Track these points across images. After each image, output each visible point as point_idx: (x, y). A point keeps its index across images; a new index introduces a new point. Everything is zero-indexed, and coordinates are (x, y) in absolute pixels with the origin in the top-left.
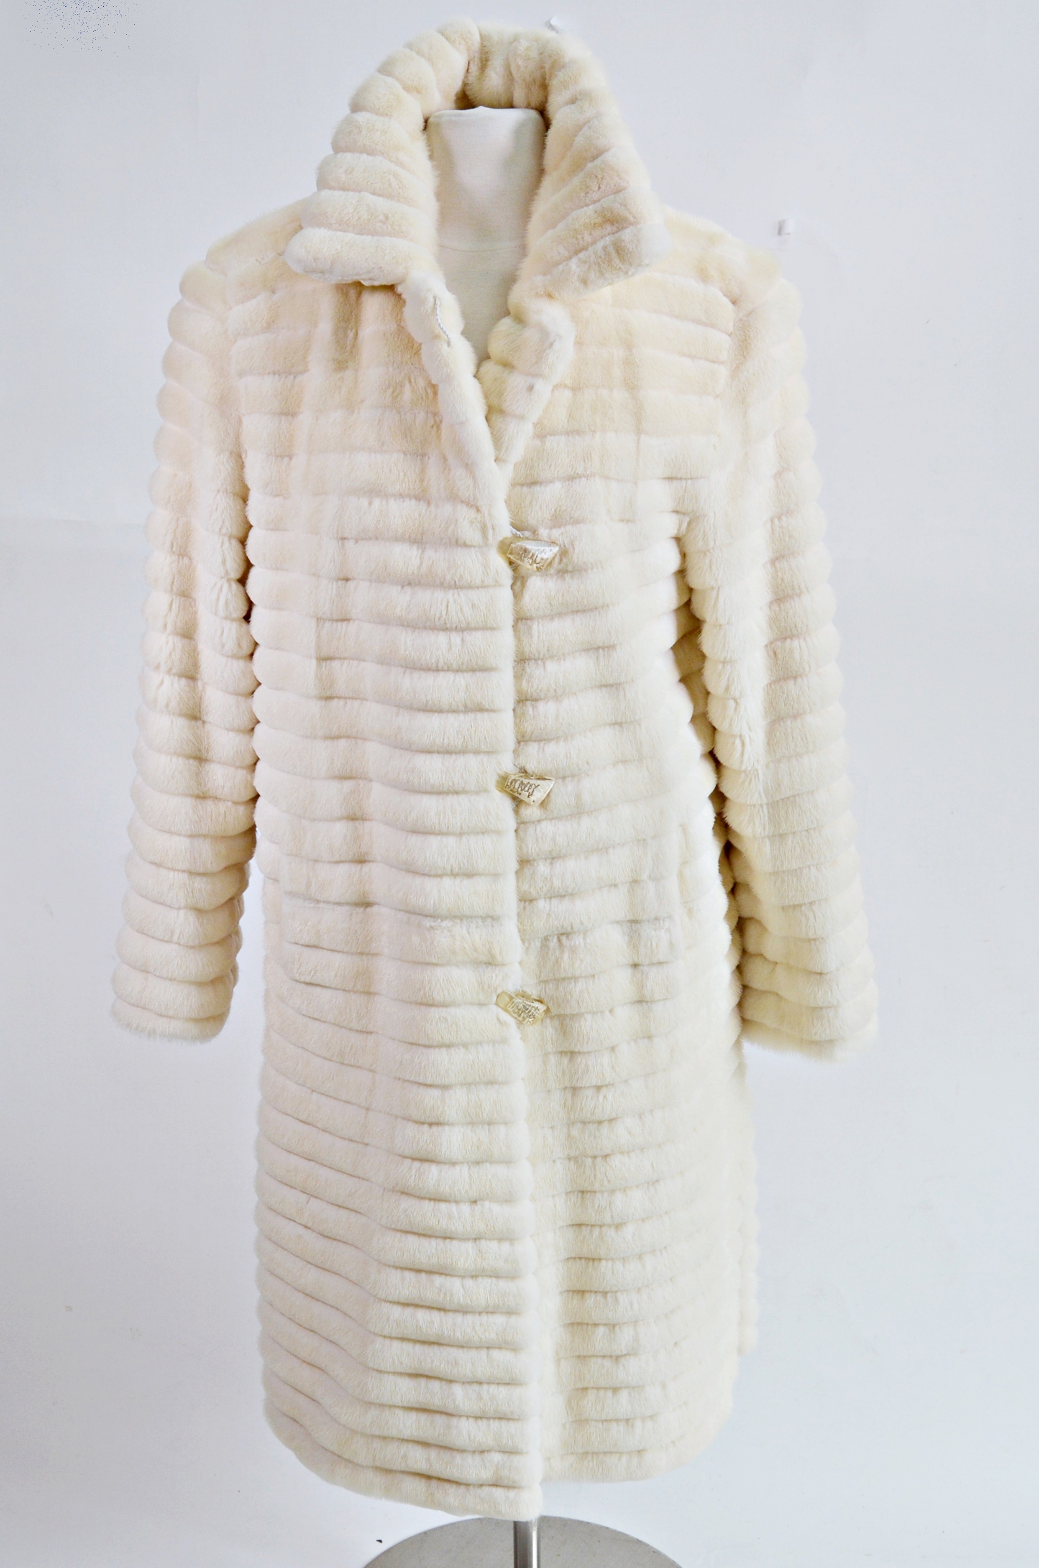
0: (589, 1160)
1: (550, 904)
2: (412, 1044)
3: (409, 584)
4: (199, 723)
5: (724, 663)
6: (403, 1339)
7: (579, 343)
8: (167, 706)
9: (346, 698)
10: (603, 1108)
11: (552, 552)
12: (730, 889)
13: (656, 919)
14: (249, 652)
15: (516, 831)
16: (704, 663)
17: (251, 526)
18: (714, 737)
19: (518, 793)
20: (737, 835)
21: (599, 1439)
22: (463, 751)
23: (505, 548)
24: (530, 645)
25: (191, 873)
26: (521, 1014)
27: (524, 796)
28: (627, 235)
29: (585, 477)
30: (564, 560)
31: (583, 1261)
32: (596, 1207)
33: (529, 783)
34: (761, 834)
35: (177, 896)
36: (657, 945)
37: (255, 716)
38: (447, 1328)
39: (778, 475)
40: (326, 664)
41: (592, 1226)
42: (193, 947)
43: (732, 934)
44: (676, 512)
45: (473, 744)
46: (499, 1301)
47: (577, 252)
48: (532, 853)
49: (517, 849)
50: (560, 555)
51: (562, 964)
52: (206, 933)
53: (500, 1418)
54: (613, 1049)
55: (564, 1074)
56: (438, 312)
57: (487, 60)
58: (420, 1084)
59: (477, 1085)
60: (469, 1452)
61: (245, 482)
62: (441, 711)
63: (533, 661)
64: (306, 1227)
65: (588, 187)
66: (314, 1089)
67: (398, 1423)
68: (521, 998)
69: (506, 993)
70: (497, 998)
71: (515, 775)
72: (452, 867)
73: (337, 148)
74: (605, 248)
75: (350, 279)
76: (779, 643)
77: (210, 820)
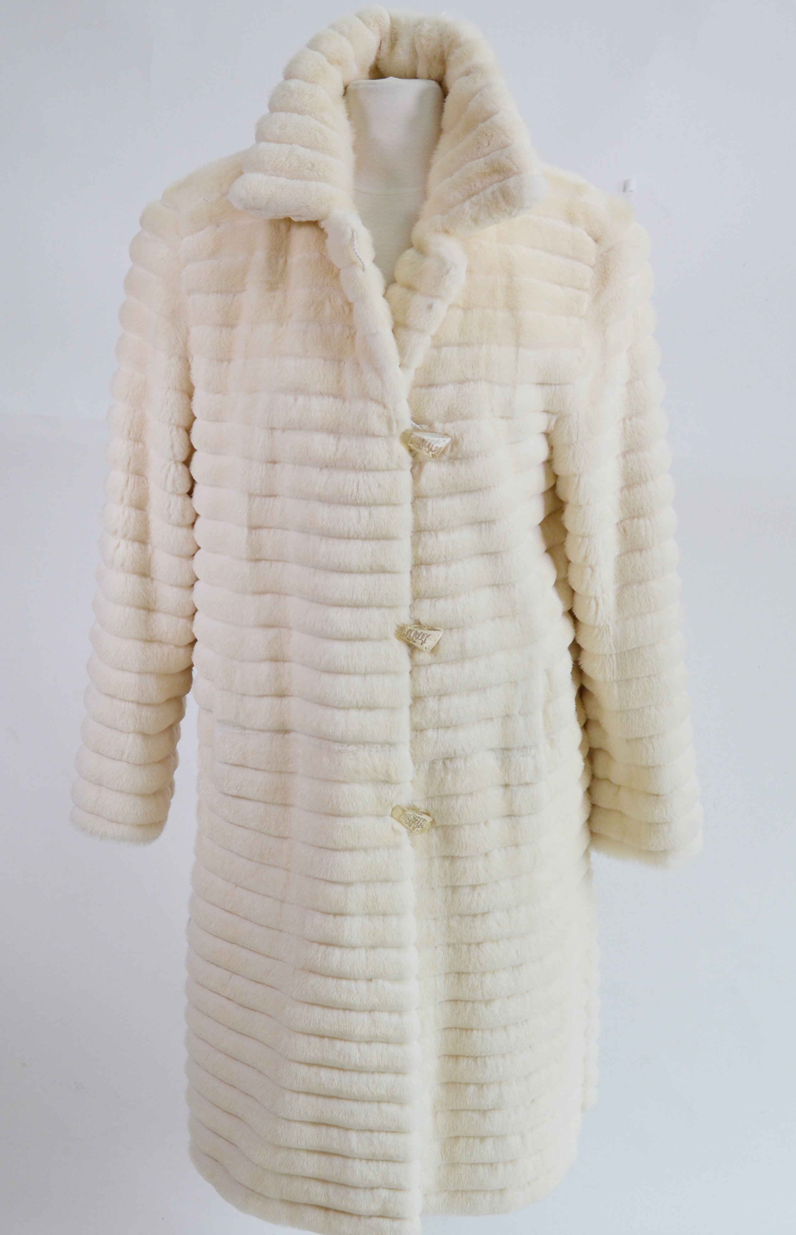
0: (465, 947)
1: (438, 734)
2: (321, 848)
3: (327, 467)
4: (149, 580)
5: (583, 537)
6: (307, 1093)
7: (470, 271)
8: (123, 564)
9: (271, 561)
10: (477, 903)
11: (445, 442)
12: (583, 724)
13: (524, 747)
14: (191, 522)
15: (410, 672)
16: (566, 537)
17: (195, 418)
18: (573, 598)
19: (413, 641)
20: (589, 679)
21: (467, 1179)
22: (367, 606)
23: (406, 438)
24: (425, 519)
25: (139, 703)
26: (411, 824)
27: (418, 643)
28: (511, 182)
29: (473, 381)
30: (455, 449)
31: (458, 1031)
32: (470, 986)
33: (422, 633)
34: (610, 678)
35: (127, 723)
36: (524, 769)
37: (195, 574)
38: (345, 1084)
39: (630, 383)
40: (256, 533)
41: (466, 1001)
42: (140, 765)
43: (584, 762)
44: (546, 412)
45: (377, 599)
46: (388, 1062)
47: (470, 196)
48: (423, 691)
49: (411, 687)
50: (451, 445)
51: (446, 783)
52: (150, 753)
53: (387, 1161)
54: (486, 855)
55: (445, 875)
56: (355, 243)
57: (396, 40)
58: (327, 881)
59: (374, 883)
60: (361, 1188)
61: (191, 381)
62: (351, 572)
63: (427, 532)
64: (228, 999)
65: (479, 143)
66: (238, 884)
67: (302, 1164)
68: (412, 811)
69: (399, 807)
70: (392, 811)
71: (411, 626)
72: (357, 701)
73: (273, 108)
74: (493, 193)
75: (282, 215)
76: (628, 522)
77: (156, 660)
